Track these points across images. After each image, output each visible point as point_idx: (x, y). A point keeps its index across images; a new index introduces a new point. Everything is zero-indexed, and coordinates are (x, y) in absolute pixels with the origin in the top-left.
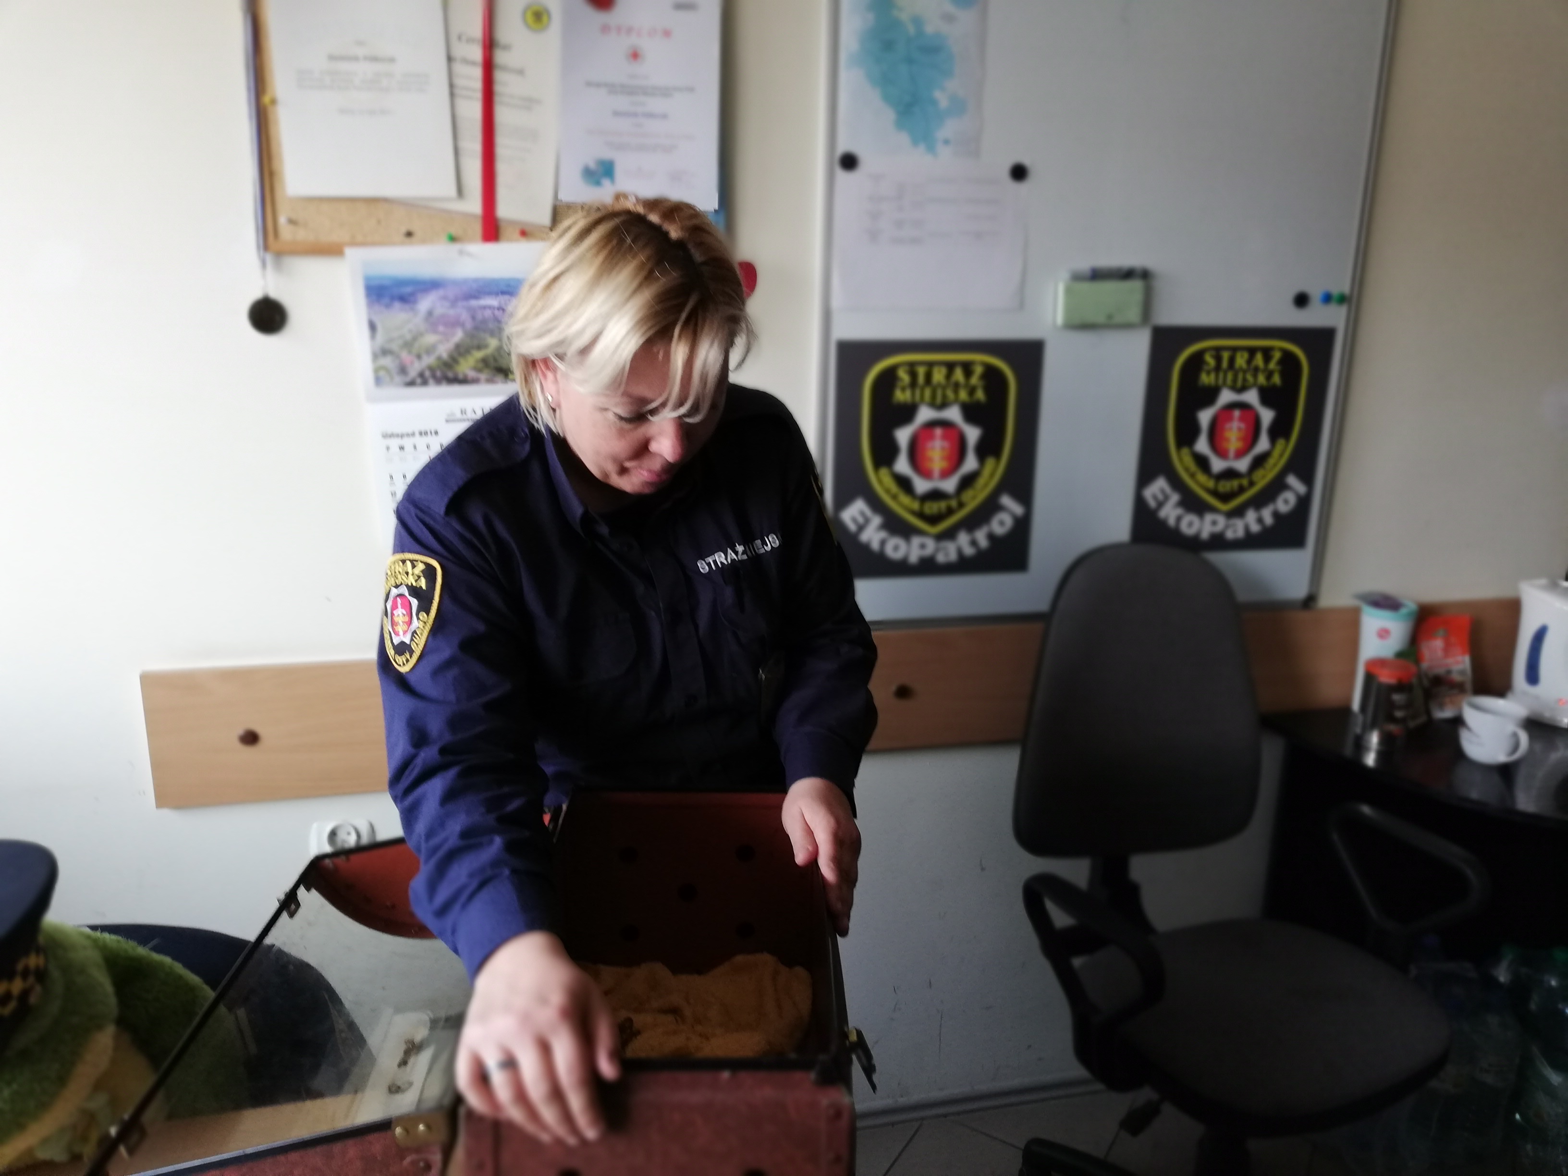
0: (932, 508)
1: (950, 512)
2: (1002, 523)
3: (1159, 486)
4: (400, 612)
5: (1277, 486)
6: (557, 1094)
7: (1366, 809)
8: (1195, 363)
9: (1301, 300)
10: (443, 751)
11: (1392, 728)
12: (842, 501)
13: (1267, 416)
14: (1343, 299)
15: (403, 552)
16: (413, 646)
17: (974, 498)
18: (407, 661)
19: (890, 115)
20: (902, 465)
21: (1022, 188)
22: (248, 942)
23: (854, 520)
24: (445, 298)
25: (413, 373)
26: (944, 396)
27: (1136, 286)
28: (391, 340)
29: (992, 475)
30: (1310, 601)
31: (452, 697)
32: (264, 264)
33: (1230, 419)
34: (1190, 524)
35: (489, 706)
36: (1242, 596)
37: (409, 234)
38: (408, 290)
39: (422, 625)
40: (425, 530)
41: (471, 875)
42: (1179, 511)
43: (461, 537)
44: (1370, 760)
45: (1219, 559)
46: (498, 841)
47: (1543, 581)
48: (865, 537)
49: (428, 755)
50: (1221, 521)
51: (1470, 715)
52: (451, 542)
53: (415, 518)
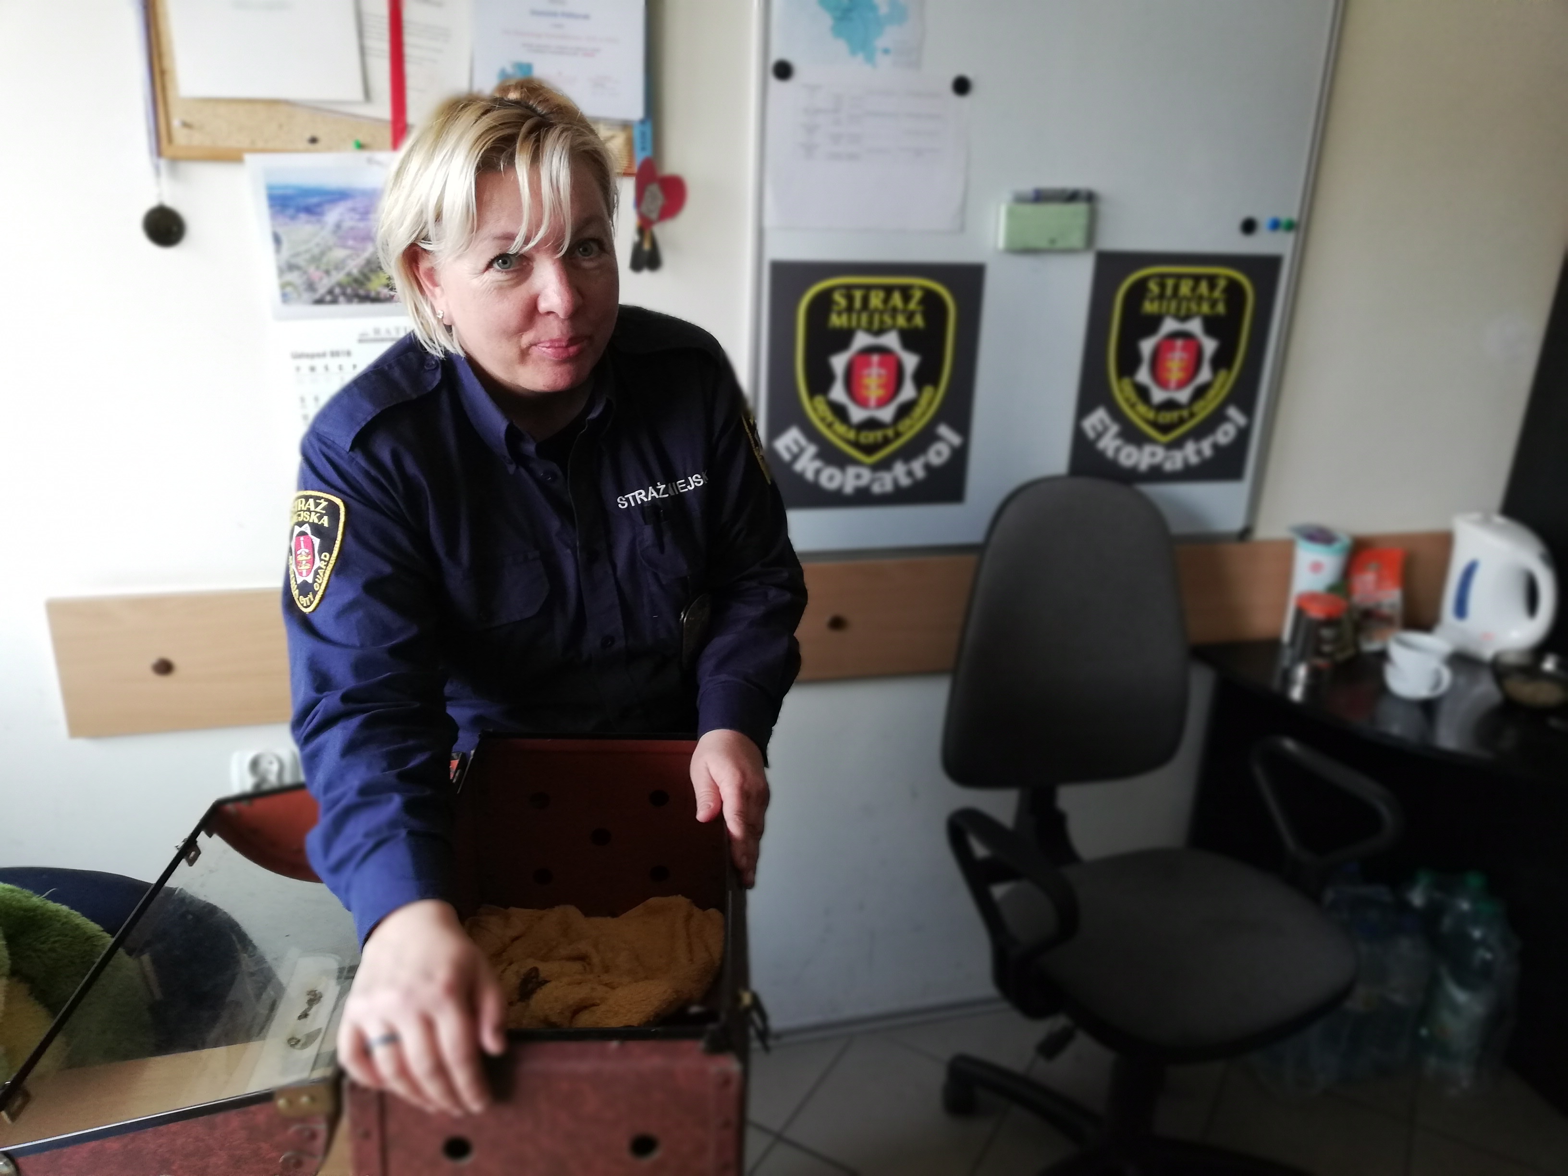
0: (869, 437)
1: (886, 441)
2: (939, 453)
3: (1098, 417)
4: (304, 551)
5: (1218, 418)
6: (440, 1069)
7: (1290, 745)
8: (1139, 291)
9: (1249, 227)
10: (345, 698)
11: (1320, 662)
12: (775, 430)
13: (1210, 346)
14: (1291, 226)
15: (306, 489)
16: (316, 587)
17: (911, 427)
18: (311, 603)
19: (826, 20)
20: (838, 393)
21: (964, 102)
22: (151, 884)
23: (788, 449)
24: (353, 210)
25: (322, 290)
26: (882, 322)
27: (1080, 209)
28: (297, 255)
29: (930, 403)
30: (1245, 534)
31: (356, 641)
32: (157, 169)
33: (1172, 349)
34: (1129, 456)
35: (394, 651)
36: (1177, 527)
37: (313, 140)
38: (314, 200)
39: (326, 564)
40: (328, 466)
41: (367, 835)
42: (1118, 442)
43: (367, 474)
44: (1297, 693)
45: (1155, 491)
46: (396, 801)
47: (1476, 516)
48: (799, 466)
49: (331, 702)
50: (1160, 452)
51: (1397, 652)
52: (354, 478)
53: (319, 452)
